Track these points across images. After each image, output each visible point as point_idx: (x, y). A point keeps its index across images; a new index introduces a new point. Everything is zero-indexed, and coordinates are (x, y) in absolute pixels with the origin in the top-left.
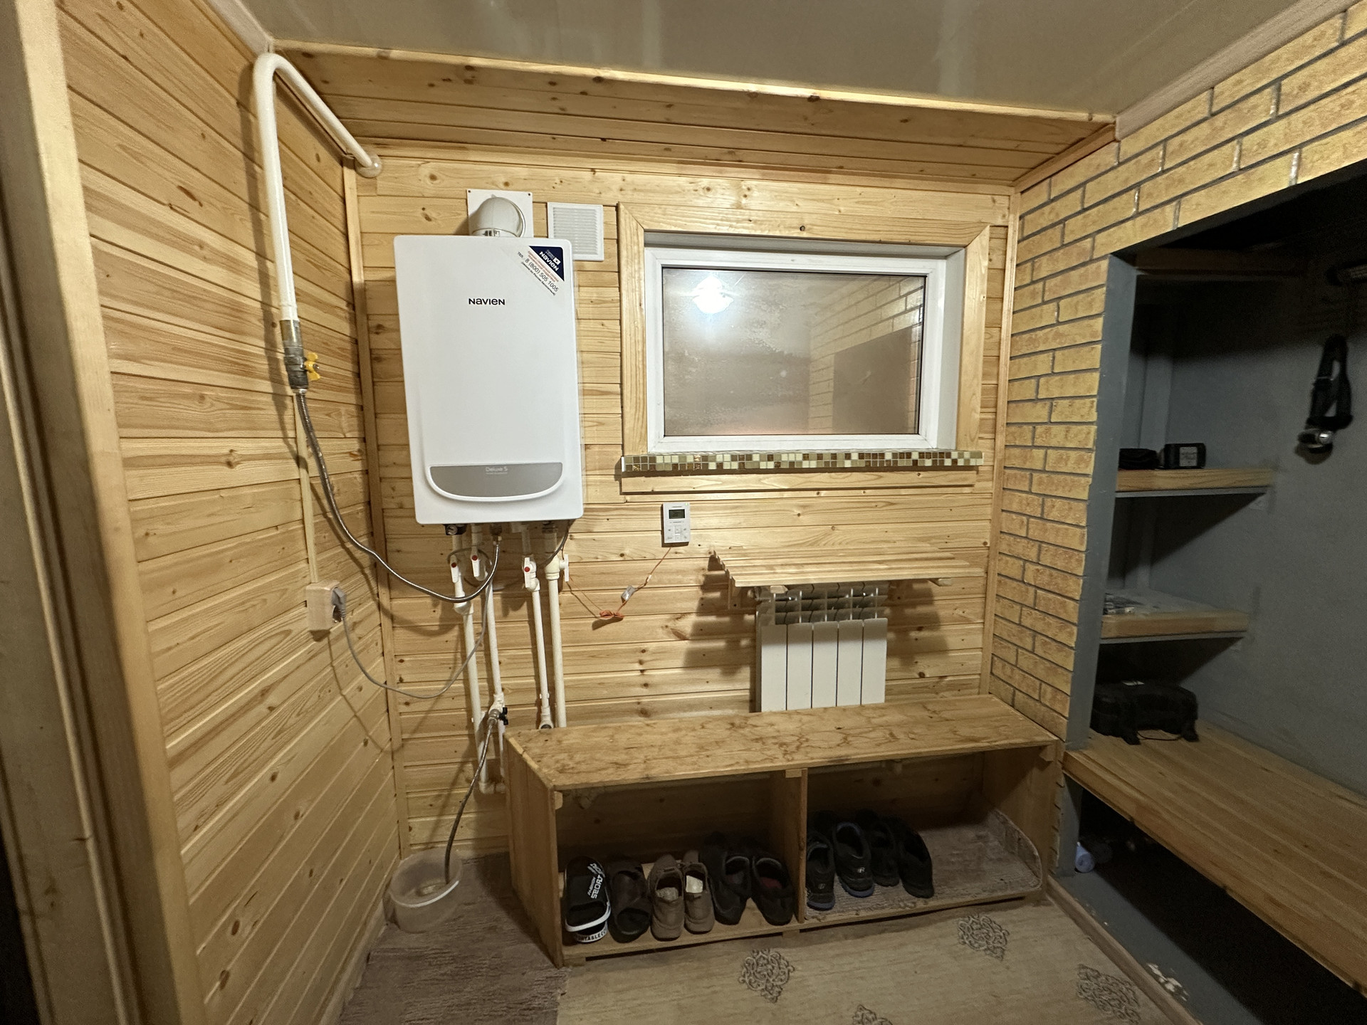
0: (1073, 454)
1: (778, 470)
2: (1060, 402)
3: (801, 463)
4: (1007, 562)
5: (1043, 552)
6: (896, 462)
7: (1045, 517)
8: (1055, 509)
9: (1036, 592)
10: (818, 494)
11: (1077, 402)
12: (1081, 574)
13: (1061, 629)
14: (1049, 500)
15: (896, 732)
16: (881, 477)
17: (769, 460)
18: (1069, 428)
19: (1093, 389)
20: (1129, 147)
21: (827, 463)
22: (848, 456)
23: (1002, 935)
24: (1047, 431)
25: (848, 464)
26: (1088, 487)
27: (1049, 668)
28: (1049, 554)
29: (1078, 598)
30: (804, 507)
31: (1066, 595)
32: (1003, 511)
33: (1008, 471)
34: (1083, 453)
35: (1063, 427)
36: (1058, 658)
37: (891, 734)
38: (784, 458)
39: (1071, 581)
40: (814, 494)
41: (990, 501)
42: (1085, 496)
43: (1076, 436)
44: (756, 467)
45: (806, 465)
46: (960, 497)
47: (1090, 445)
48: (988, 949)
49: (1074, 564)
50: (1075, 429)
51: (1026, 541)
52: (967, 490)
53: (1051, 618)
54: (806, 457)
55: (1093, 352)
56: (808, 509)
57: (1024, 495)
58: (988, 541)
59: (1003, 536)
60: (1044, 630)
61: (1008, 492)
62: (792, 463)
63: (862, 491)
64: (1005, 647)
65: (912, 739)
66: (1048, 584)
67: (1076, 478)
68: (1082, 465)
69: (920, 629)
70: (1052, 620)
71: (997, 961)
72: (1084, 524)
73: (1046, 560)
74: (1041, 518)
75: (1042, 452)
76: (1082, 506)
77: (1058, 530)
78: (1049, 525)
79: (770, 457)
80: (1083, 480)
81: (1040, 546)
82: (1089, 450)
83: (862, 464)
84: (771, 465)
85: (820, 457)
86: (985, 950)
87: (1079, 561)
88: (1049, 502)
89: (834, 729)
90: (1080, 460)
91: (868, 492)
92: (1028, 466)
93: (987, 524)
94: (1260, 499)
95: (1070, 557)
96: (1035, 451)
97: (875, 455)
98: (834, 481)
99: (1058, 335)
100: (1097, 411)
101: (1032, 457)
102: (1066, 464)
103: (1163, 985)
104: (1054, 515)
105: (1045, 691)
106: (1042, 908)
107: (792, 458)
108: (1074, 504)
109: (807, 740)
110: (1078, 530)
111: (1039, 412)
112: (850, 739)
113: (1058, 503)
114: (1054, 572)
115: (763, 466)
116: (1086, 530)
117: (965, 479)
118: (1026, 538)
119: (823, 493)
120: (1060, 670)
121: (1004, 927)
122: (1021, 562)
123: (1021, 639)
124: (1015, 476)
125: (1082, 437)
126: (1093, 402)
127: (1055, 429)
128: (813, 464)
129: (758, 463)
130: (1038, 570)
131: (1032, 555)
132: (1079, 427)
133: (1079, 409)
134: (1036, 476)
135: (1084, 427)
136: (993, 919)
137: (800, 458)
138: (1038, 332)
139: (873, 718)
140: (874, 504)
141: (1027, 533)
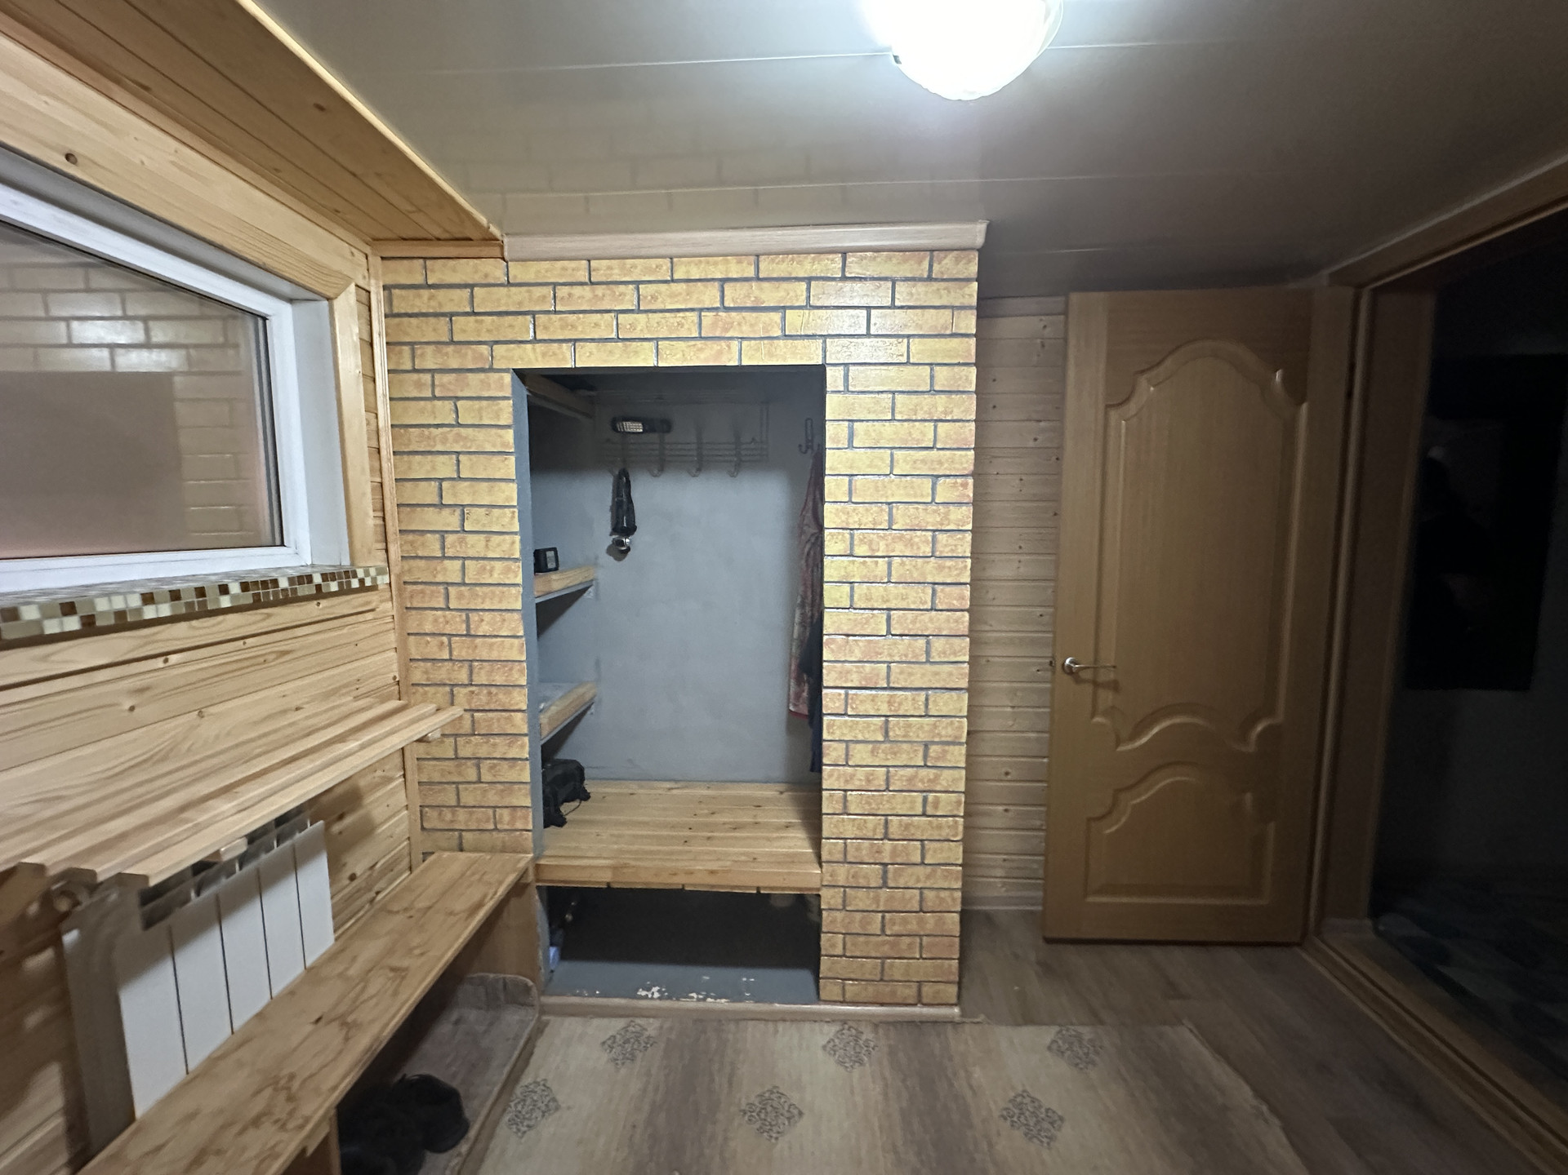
0: (498, 565)
1: (90, 628)
2: (474, 510)
3: (138, 611)
4: (426, 693)
5: (476, 671)
6: (294, 591)
7: (473, 633)
8: (484, 623)
9: (473, 716)
10: (166, 661)
11: (496, 511)
12: (525, 684)
13: (510, 745)
14: (475, 614)
15: (395, 962)
16: (269, 616)
17: (65, 614)
18: (490, 538)
19: (512, 499)
20: (518, 272)
21: (190, 605)
22: (224, 590)
23: (543, 1088)
24: (462, 541)
25: (225, 602)
26: (520, 597)
27: (502, 791)
28: (483, 672)
29: (525, 708)
30: (141, 691)
31: (512, 708)
32: (409, 634)
33: (410, 588)
34: (510, 562)
35: (482, 537)
36: (511, 775)
37: (393, 969)
38: (102, 605)
39: (516, 693)
40: (159, 663)
41: (391, 625)
42: (519, 606)
43: (499, 545)
44: (34, 632)
45: (150, 613)
46: (363, 626)
47: (517, 555)
48: (544, 1112)
49: (516, 675)
50: (496, 539)
51: (450, 664)
52: (369, 616)
53: (496, 737)
54: (148, 599)
55: (506, 462)
56: (148, 694)
57: (439, 613)
58: (397, 676)
59: (414, 664)
60: (489, 753)
61: (414, 612)
62: (120, 615)
63: (242, 642)
64: (440, 791)
65: (422, 954)
66: (488, 703)
67: (505, 589)
68: (511, 575)
69: (341, 817)
70: (497, 740)
71: (557, 1115)
72: (521, 633)
73: (481, 678)
74: (468, 635)
75: (458, 563)
76: (517, 616)
77: (492, 645)
78: (478, 640)
79: (68, 609)
80: (513, 590)
81: (471, 666)
82: (516, 560)
83: (248, 598)
84: (73, 624)
85: (175, 595)
86: (543, 1116)
87: (521, 671)
88: (474, 617)
89: (310, 1028)
90: (508, 570)
91: (250, 641)
92: (439, 579)
93: (392, 654)
94: (590, 589)
95: (511, 669)
96: (447, 563)
97: (264, 584)
98: (197, 633)
99: (459, 436)
100: (519, 521)
101: (445, 569)
102: (491, 575)
103: (652, 998)
104: (485, 629)
105: (501, 815)
106: (547, 1030)
107: (119, 604)
108: (507, 615)
109: (292, 1077)
110: (516, 641)
111: (450, 520)
112: (350, 1019)
113: (487, 616)
114: (494, 690)
115: (52, 627)
116: (524, 639)
117: (368, 603)
118: (451, 660)
119: (173, 659)
120: (516, 787)
121: (538, 1080)
122: (448, 689)
123: (460, 774)
124: (422, 592)
125: (506, 547)
126: (514, 512)
127: (471, 538)
128: (165, 610)
129: (38, 623)
130: (473, 692)
131: (462, 676)
132: (502, 537)
133: (498, 518)
134: (452, 590)
135: (507, 537)
136: (526, 1084)
137: (135, 601)
138: (432, 429)
139: (347, 969)
140: (262, 660)
141: (451, 653)
